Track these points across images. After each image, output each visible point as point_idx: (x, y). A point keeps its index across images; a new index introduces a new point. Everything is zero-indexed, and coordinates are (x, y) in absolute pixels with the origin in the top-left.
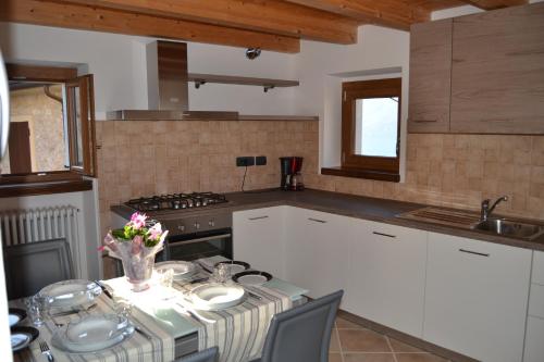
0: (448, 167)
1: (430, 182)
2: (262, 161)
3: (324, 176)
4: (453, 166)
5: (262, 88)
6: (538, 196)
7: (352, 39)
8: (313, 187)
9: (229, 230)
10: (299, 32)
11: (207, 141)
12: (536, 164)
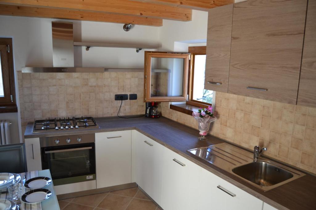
0: (240, 115)
1: (228, 124)
2: (134, 97)
3: (171, 110)
4: (242, 115)
5: (135, 50)
6: (297, 148)
7: (188, 18)
8: (166, 116)
9: (93, 145)
10: (141, 14)
11: (94, 84)
12: (297, 123)
